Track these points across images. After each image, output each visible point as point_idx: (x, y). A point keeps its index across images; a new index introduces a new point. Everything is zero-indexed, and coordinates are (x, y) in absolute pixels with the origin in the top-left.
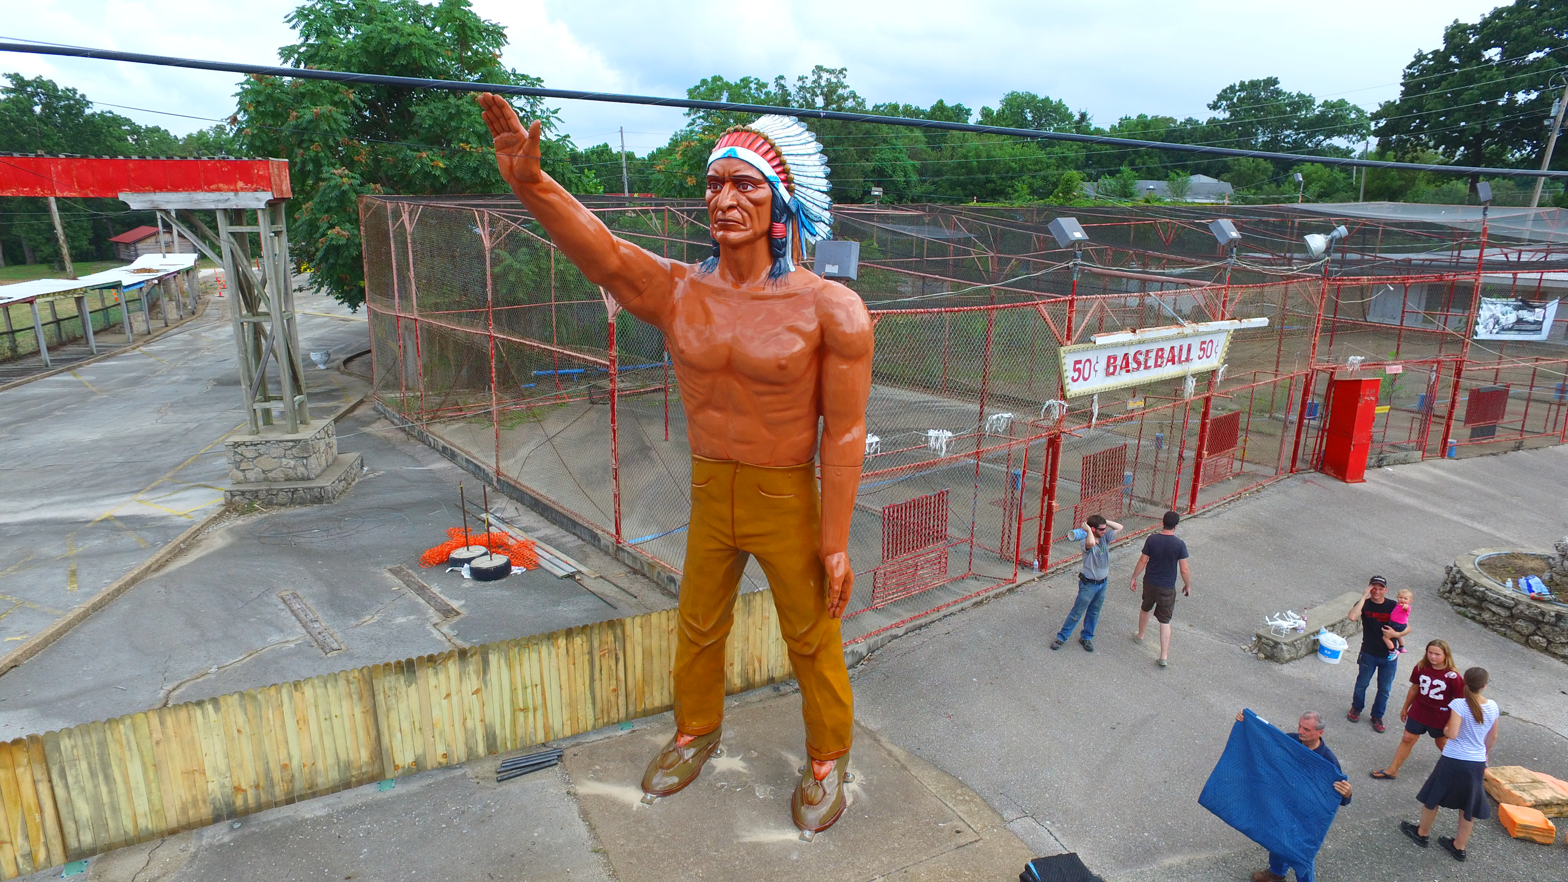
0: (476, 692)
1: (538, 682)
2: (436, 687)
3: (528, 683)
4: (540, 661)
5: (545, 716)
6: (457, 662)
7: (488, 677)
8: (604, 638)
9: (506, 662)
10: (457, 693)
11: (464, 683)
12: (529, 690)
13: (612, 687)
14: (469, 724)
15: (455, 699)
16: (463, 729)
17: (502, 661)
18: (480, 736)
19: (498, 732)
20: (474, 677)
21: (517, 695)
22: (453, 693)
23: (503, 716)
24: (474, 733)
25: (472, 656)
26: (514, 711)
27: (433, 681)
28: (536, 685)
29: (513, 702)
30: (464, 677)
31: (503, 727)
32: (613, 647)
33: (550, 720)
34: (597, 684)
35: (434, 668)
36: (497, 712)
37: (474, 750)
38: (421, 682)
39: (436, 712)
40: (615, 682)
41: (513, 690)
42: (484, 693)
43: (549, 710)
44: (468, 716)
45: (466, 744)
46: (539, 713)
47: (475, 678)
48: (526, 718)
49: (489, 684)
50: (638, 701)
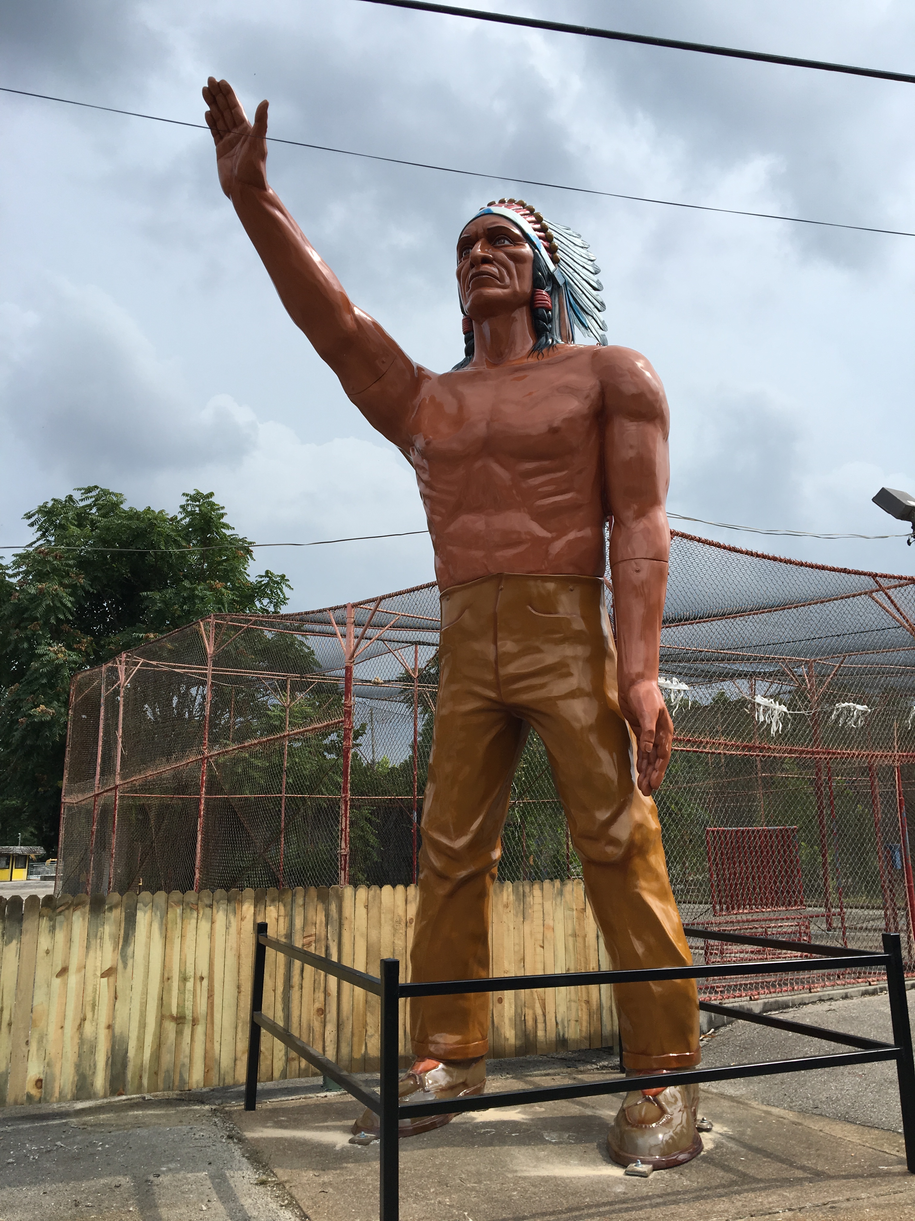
0: (109, 973)
1: (205, 974)
2: (47, 952)
3: (190, 971)
4: (211, 936)
5: (209, 1037)
6: (87, 916)
7: (130, 950)
8: (311, 913)
9: (161, 929)
10: (79, 970)
11: (91, 953)
12: (190, 985)
13: (318, 1005)
14: (88, 1028)
15: (73, 978)
16: (77, 1035)
17: (156, 926)
18: (101, 1058)
19: (131, 1053)
20: (108, 945)
21: (170, 991)
22: (73, 968)
23: (143, 1025)
24: (93, 1050)
25: (110, 909)
26: (162, 1018)
27: (44, 942)
28: (202, 978)
29: (162, 1002)
30: (93, 942)
31: (141, 1047)
32: (323, 933)
33: (217, 1046)
34: (295, 994)
35: (51, 919)
36: (136, 1017)
37: (89, 1081)
38: (25, 938)
39: (39, 998)
40: (322, 996)
41: (166, 979)
42: (119, 975)
43: (217, 1028)
44: (89, 1015)
45: (78, 1066)
46: (200, 1029)
47: (111, 949)
48: (179, 1033)
49: (130, 962)
50: (356, 1039)
